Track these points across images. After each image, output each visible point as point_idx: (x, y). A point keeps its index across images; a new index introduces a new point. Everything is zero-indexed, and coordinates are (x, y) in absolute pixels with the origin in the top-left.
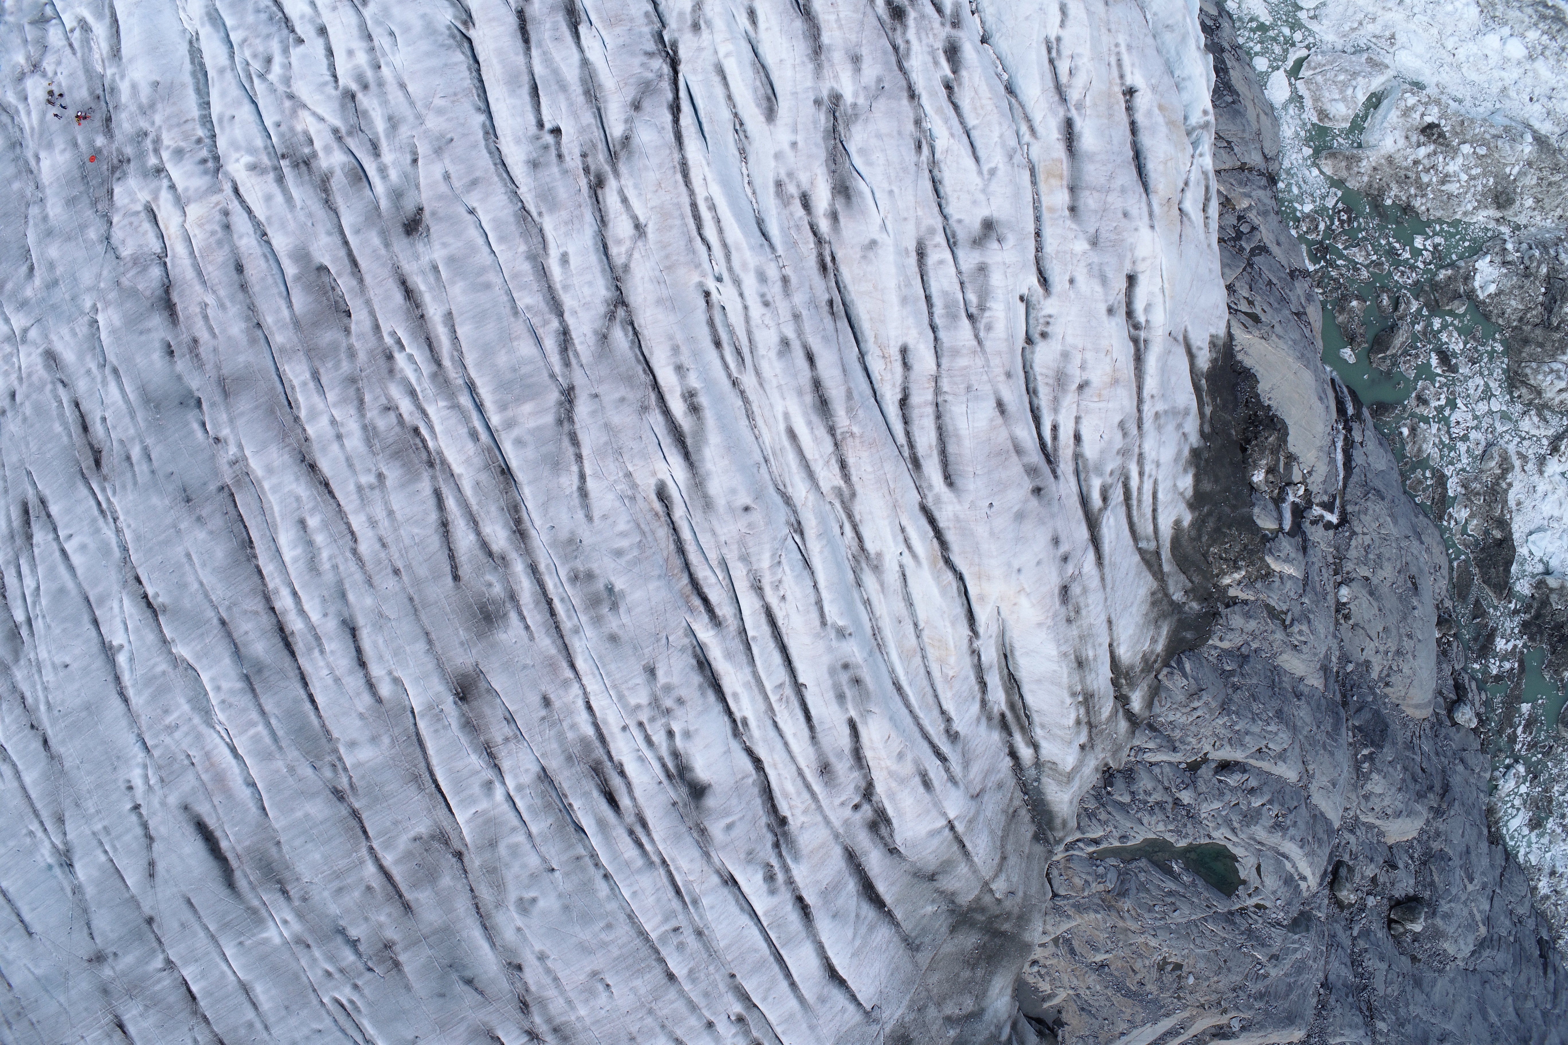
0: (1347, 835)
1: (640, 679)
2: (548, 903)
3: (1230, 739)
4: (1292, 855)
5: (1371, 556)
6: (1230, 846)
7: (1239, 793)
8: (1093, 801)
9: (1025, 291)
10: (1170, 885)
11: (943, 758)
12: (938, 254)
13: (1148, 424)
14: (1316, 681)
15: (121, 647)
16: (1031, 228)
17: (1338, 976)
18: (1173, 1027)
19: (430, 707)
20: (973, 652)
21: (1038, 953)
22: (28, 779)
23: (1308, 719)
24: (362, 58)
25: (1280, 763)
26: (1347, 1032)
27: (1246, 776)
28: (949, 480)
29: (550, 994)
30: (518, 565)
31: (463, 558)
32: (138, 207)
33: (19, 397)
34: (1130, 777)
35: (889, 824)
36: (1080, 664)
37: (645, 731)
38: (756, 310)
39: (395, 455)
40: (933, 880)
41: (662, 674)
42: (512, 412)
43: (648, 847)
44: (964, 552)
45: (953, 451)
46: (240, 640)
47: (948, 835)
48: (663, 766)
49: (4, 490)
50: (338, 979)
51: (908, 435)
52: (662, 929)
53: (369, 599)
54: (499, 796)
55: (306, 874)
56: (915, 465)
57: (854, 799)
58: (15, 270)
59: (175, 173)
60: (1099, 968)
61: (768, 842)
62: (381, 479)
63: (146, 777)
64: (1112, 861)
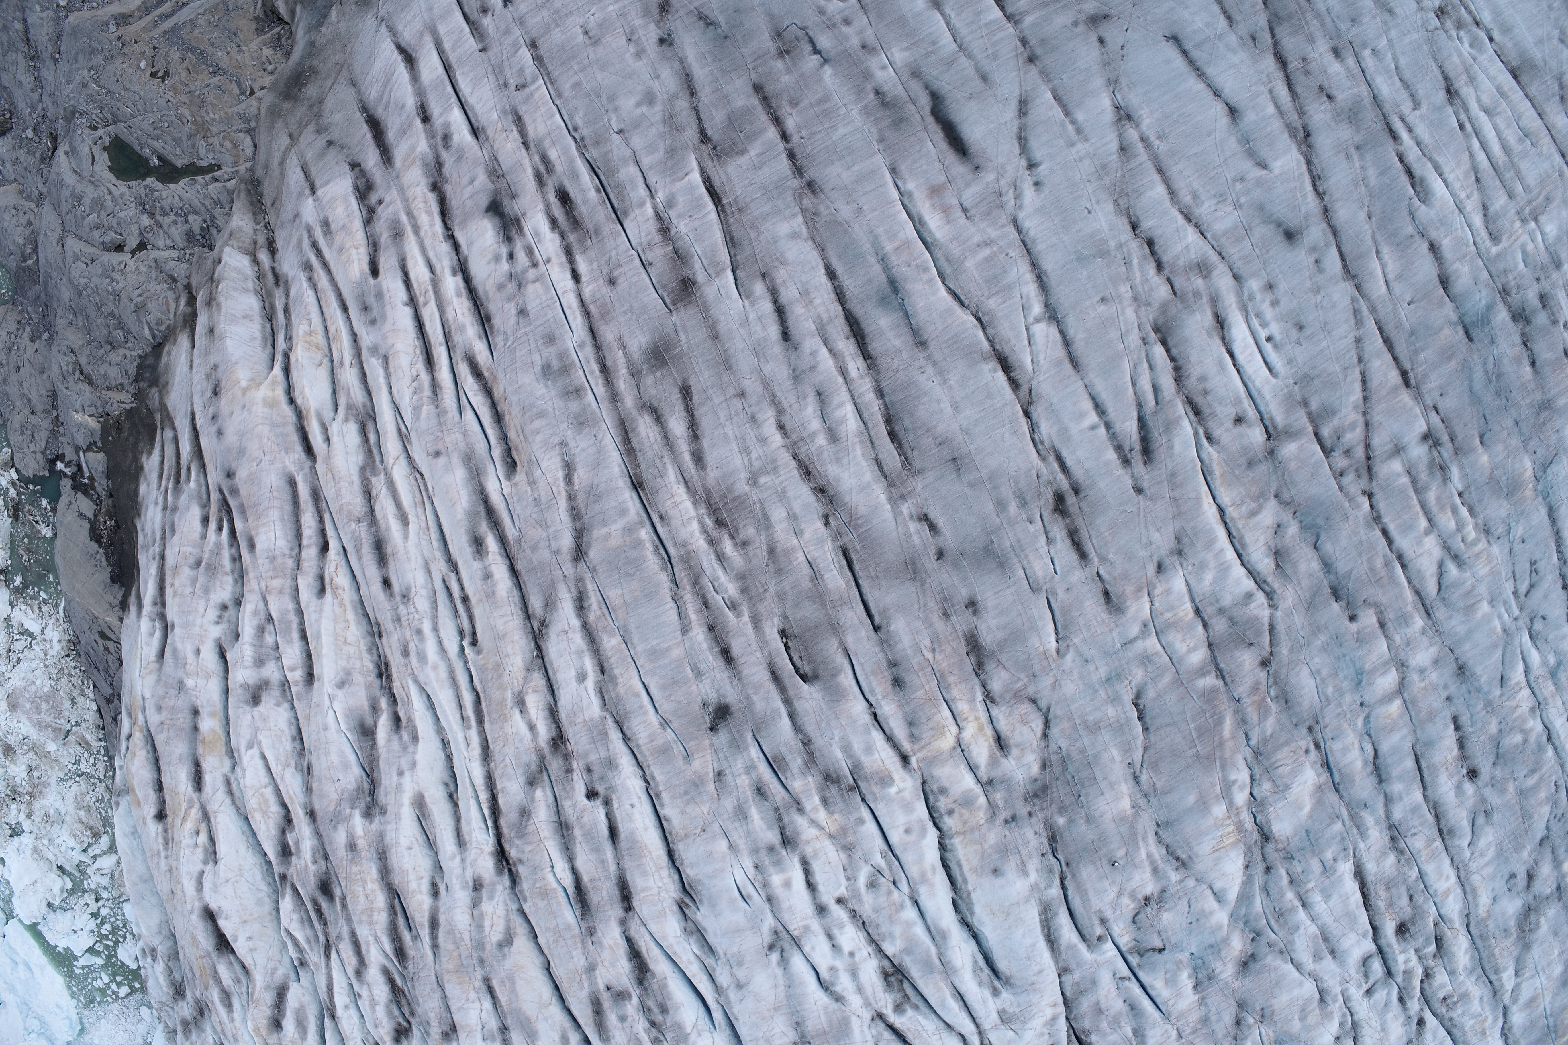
1: (532, 306)
2: (628, 104)
3: (114, 271)
4: (70, 173)
6: (114, 179)
7: (107, 225)
8: (216, 216)
9: (235, 644)
10: (159, 145)
11: (315, 246)
12: (296, 677)
13: (160, 536)
15: (1038, 321)
16: (230, 699)
18: (163, 22)
19: (718, 274)
20: (289, 339)
21: (267, 81)
22: (1160, 190)
24: (776, 880)
25: (79, 251)
28: (292, 483)
29: (638, 22)
30: (629, 402)
31: (679, 407)
32: (1015, 752)
33: (1151, 569)
34: (190, 236)
35: (356, 188)
36: (212, 331)
37: (532, 260)
38: (427, 627)
39: (741, 502)
40: (330, 143)
41: (514, 311)
42: (628, 540)
43: (537, 158)
44: (284, 424)
45: (288, 507)
46: (905, 330)
47: (318, 184)
48: (520, 229)
49: (1173, 475)
50: (838, 18)
51: (321, 520)
52: (532, 88)
53: (767, 369)
54: (660, 196)
55: (856, 114)
56: (316, 495)
57: (380, 209)
58: (1159, 696)
59: (968, 782)
60: (217, 71)
61: (447, 169)
62: (753, 480)
63: (1018, 197)
64: (203, 164)
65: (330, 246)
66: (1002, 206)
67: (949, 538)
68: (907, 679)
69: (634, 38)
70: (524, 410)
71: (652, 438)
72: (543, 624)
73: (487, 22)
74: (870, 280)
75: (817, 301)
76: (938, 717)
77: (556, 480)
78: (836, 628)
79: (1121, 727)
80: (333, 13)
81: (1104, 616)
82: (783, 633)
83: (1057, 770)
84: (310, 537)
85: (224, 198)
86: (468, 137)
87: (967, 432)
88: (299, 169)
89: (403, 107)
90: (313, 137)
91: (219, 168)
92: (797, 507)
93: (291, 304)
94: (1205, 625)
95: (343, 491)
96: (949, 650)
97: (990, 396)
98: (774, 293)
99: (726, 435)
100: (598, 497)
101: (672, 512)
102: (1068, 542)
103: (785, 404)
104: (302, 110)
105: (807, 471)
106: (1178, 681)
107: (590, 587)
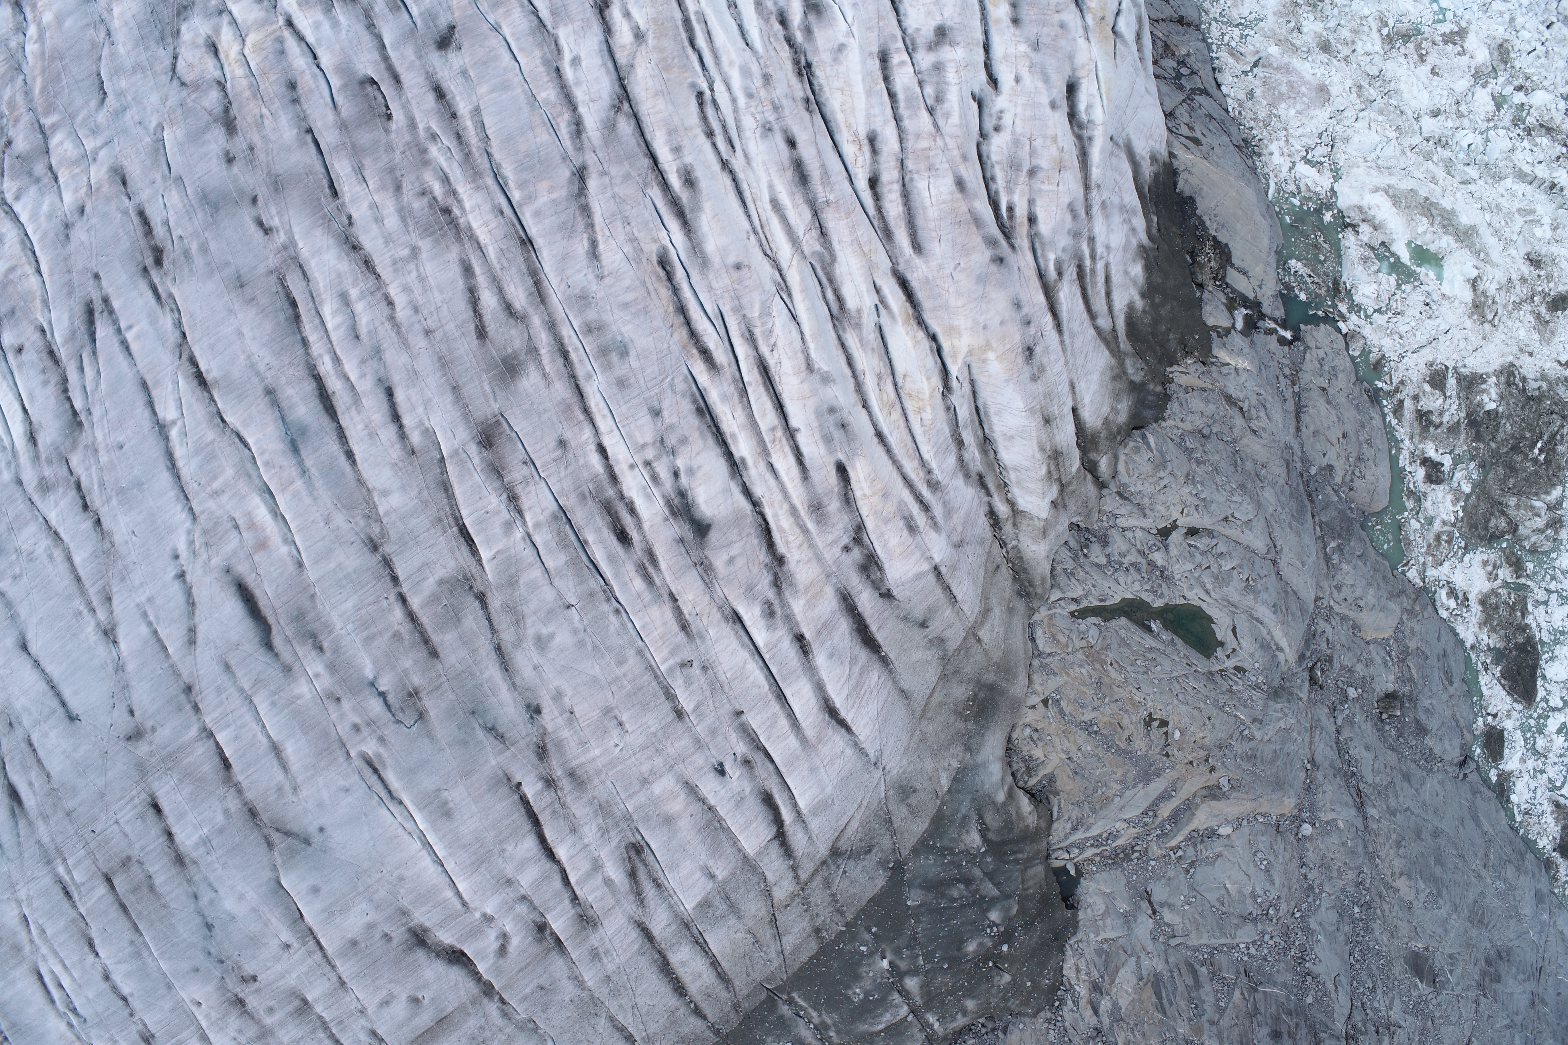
0: (1322, 624)
1: (645, 419)
2: (563, 638)
3: (1197, 507)
4: (1266, 621)
5: (1326, 368)
6: (1204, 606)
7: (1210, 556)
8: (1071, 561)
9: (977, 90)
10: (1149, 641)
11: (925, 507)
12: (899, 57)
13: (1096, 209)
14: (1277, 470)
15: (174, 422)
16: (980, 37)
17: (1325, 757)
18: (1165, 790)
19: (456, 452)
20: (948, 409)
21: (1030, 717)
22: (78, 560)
23: (1273, 500)
25: (1247, 532)
26: (1338, 809)
27: (1215, 541)
28: (917, 247)
29: (565, 733)
30: (536, 321)
31: (487, 318)
32: (201, 41)
33: (88, 209)
34: (1104, 541)
35: (880, 569)
36: (1047, 421)
37: (652, 469)
38: (742, 100)
39: (427, 231)
40: (923, 625)
41: (666, 414)
42: (532, 189)
43: (657, 581)
44: (934, 310)
45: (920, 222)
46: (284, 404)
47: (931, 578)
48: (669, 503)
49: (70, 294)
50: (365, 732)
51: (879, 209)
52: (671, 662)
53: (404, 358)
54: (519, 533)
55: (338, 623)
56: (887, 234)
57: (846, 540)
58: (87, 102)
59: (235, 9)
60: (1088, 727)
61: (766, 579)
62: (415, 252)
63: (192, 543)
64: (1093, 620)
65: (901, 504)
66: (205, 532)
67: (246, 215)
68: (284, 89)
69: (567, 715)
70: (646, 311)
71: (512, 286)
72: (618, 109)
73: (742, 748)
74: (315, 451)
75: (360, 427)
76: (259, 59)
77: (606, 242)
78: (343, 126)
79: (116, 72)
80: (945, 782)
81: (125, 163)
82: (389, 117)
83: (168, 31)
84: (890, 191)
85: (1062, 580)
86: (742, 611)
87: (231, 312)
88: (959, 598)
89: (831, 656)
90: (947, 634)
91: (1072, 614)
92: (375, 229)
93: (953, 447)
94: (50, 168)
95: (846, 232)
96: (249, 119)
97: (212, 347)
98: (402, 434)
99: (441, 292)
100: (562, 227)
101: (490, 216)
102: (152, 224)
103: (388, 326)
104: (969, 669)
105: (368, 264)
106: (72, 117)
107: (567, 143)
